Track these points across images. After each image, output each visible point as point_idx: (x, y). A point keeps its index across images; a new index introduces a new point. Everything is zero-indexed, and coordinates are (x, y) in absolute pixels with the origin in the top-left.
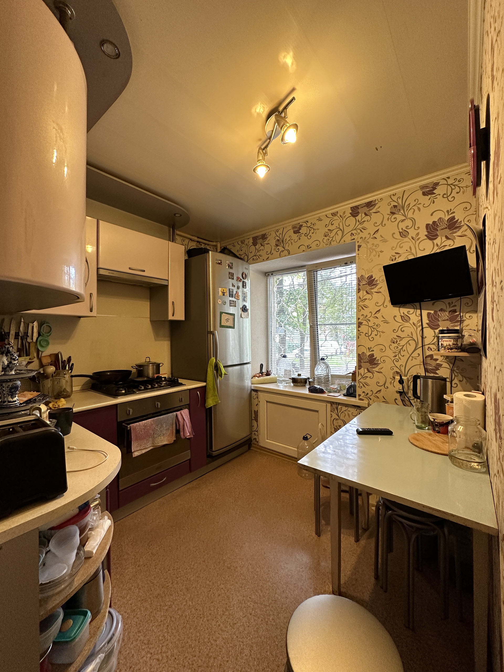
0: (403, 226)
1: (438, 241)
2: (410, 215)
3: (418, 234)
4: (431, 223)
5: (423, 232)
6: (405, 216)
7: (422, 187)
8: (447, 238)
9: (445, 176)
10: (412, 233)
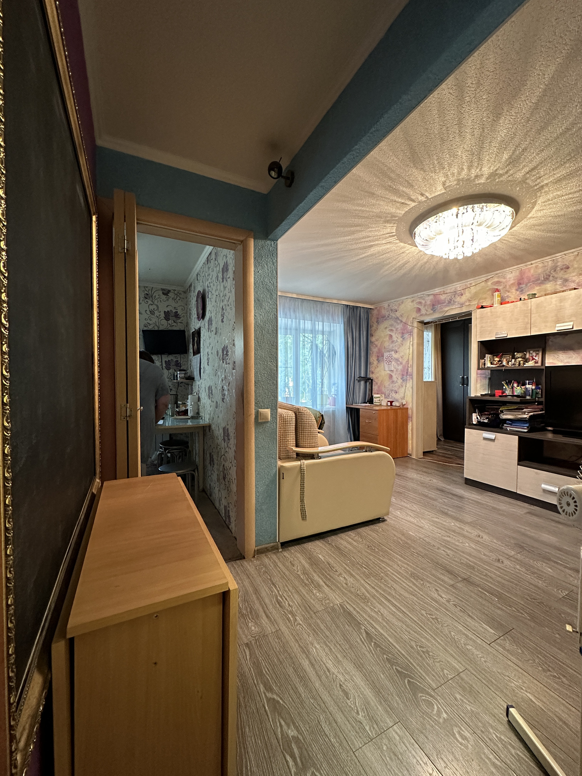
0: (152, 307)
1: (170, 322)
2: (156, 302)
3: (160, 315)
4: (167, 311)
5: (163, 315)
6: (153, 302)
7: (162, 290)
8: (174, 322)
9: (174, 289)
10: (157, 313)
